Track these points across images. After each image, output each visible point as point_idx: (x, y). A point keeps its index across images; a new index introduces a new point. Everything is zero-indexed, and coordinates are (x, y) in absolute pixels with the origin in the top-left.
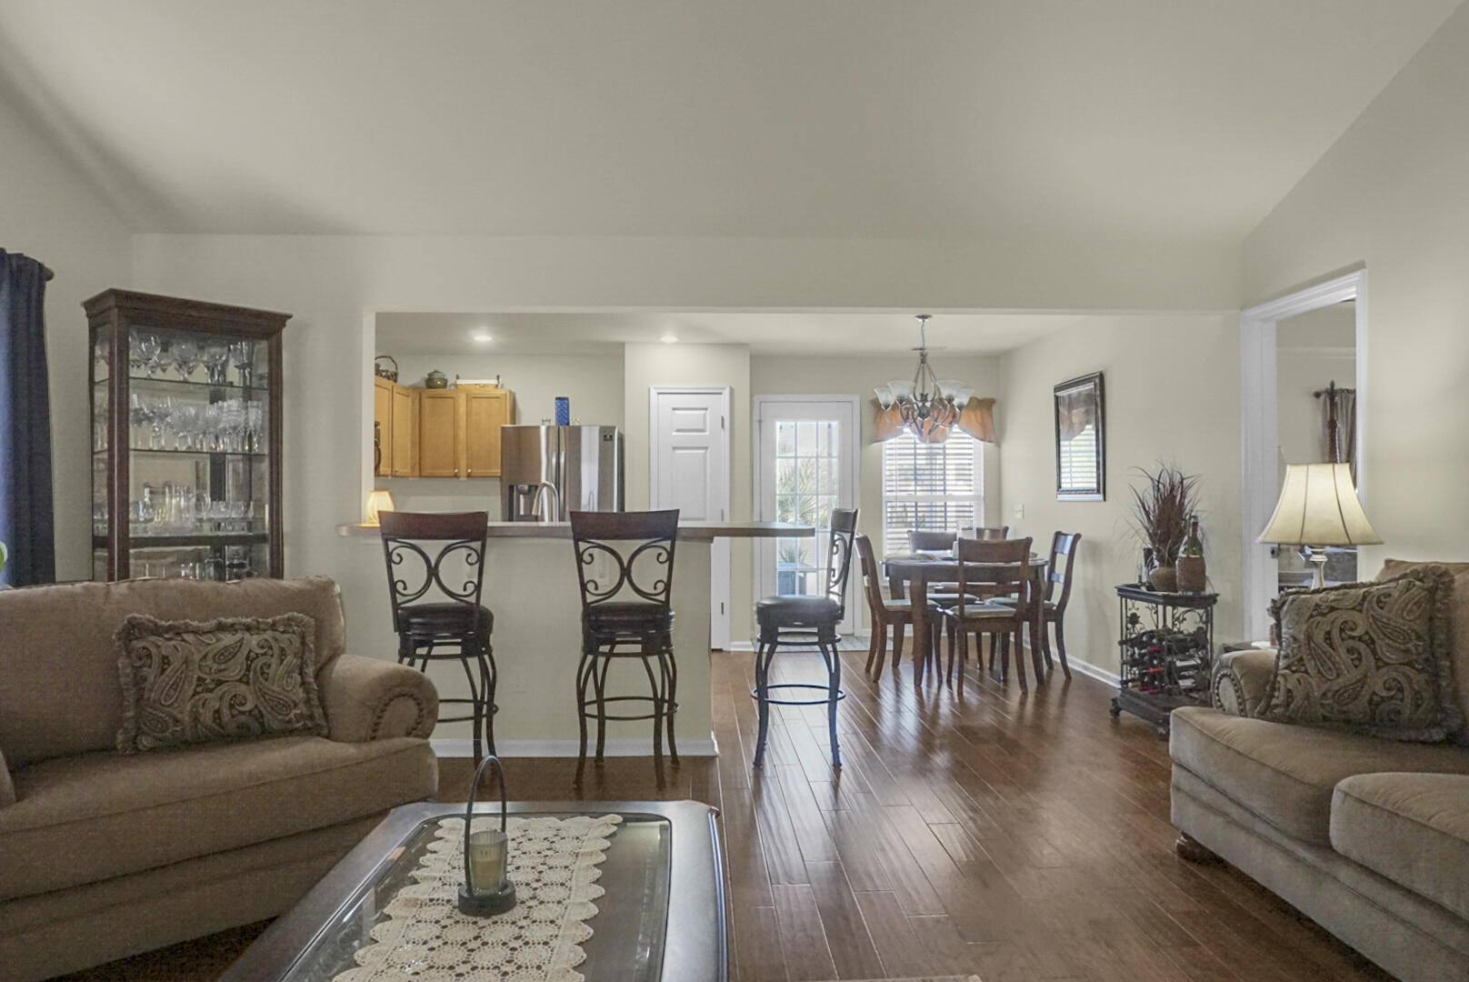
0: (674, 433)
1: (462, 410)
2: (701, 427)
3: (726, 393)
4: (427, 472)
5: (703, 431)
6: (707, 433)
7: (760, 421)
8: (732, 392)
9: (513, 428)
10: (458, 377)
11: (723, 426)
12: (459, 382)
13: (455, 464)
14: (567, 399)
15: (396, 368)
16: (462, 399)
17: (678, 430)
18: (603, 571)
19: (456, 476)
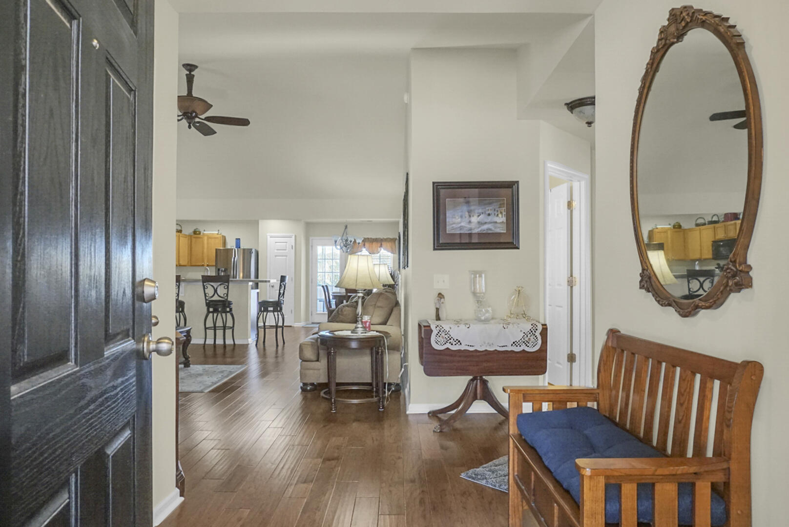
0: (276, 251)
1: (206, 241)
2: (285, 249)
3: (294, 237)
4: (193, 264)
5: (286, 250)
6: (287, 251)
7: (312, 246)
8: (295, 236)
9: (223, 249)
10: (204, 231)
11: (292, 248)
12: (205, 232)
13: (203, 261)
14: (239, 239)
15: (181, 228)
16: (206, 238)
17: (277, 250)
18: (210, 291)
19: (203, 265)
